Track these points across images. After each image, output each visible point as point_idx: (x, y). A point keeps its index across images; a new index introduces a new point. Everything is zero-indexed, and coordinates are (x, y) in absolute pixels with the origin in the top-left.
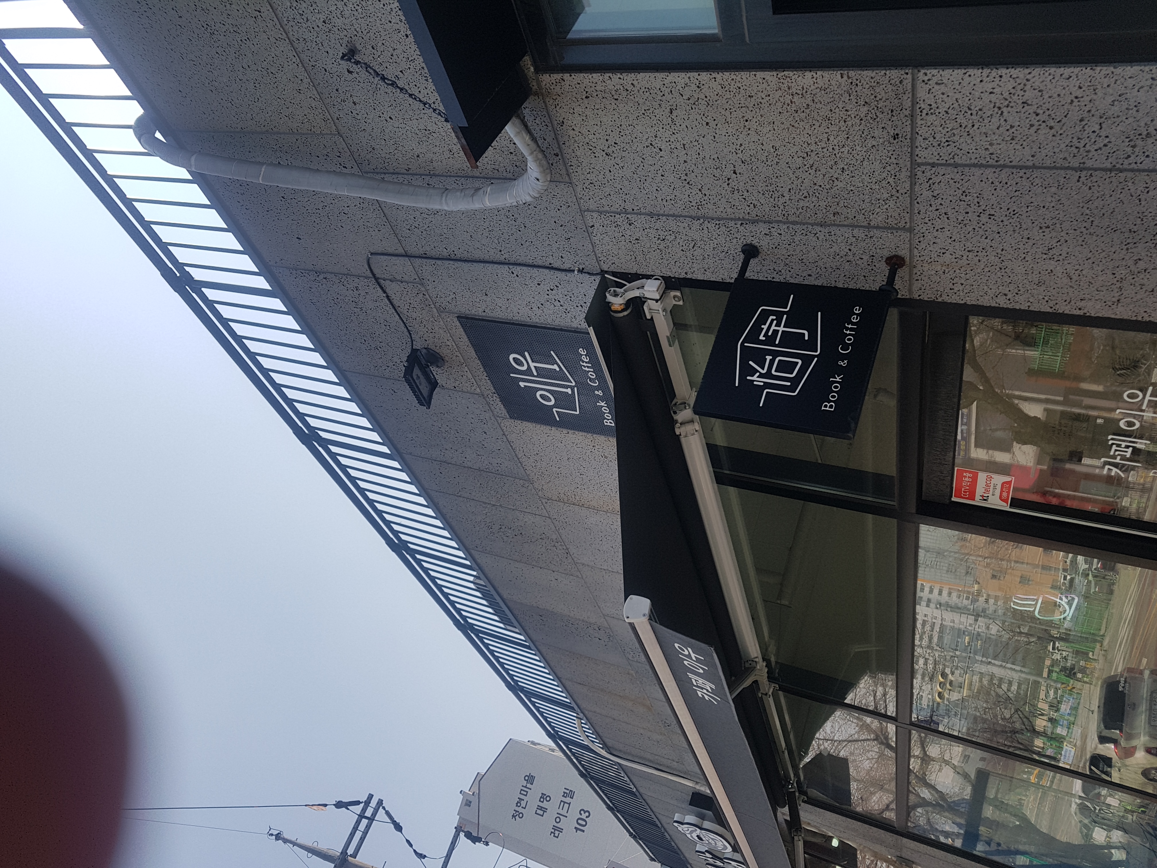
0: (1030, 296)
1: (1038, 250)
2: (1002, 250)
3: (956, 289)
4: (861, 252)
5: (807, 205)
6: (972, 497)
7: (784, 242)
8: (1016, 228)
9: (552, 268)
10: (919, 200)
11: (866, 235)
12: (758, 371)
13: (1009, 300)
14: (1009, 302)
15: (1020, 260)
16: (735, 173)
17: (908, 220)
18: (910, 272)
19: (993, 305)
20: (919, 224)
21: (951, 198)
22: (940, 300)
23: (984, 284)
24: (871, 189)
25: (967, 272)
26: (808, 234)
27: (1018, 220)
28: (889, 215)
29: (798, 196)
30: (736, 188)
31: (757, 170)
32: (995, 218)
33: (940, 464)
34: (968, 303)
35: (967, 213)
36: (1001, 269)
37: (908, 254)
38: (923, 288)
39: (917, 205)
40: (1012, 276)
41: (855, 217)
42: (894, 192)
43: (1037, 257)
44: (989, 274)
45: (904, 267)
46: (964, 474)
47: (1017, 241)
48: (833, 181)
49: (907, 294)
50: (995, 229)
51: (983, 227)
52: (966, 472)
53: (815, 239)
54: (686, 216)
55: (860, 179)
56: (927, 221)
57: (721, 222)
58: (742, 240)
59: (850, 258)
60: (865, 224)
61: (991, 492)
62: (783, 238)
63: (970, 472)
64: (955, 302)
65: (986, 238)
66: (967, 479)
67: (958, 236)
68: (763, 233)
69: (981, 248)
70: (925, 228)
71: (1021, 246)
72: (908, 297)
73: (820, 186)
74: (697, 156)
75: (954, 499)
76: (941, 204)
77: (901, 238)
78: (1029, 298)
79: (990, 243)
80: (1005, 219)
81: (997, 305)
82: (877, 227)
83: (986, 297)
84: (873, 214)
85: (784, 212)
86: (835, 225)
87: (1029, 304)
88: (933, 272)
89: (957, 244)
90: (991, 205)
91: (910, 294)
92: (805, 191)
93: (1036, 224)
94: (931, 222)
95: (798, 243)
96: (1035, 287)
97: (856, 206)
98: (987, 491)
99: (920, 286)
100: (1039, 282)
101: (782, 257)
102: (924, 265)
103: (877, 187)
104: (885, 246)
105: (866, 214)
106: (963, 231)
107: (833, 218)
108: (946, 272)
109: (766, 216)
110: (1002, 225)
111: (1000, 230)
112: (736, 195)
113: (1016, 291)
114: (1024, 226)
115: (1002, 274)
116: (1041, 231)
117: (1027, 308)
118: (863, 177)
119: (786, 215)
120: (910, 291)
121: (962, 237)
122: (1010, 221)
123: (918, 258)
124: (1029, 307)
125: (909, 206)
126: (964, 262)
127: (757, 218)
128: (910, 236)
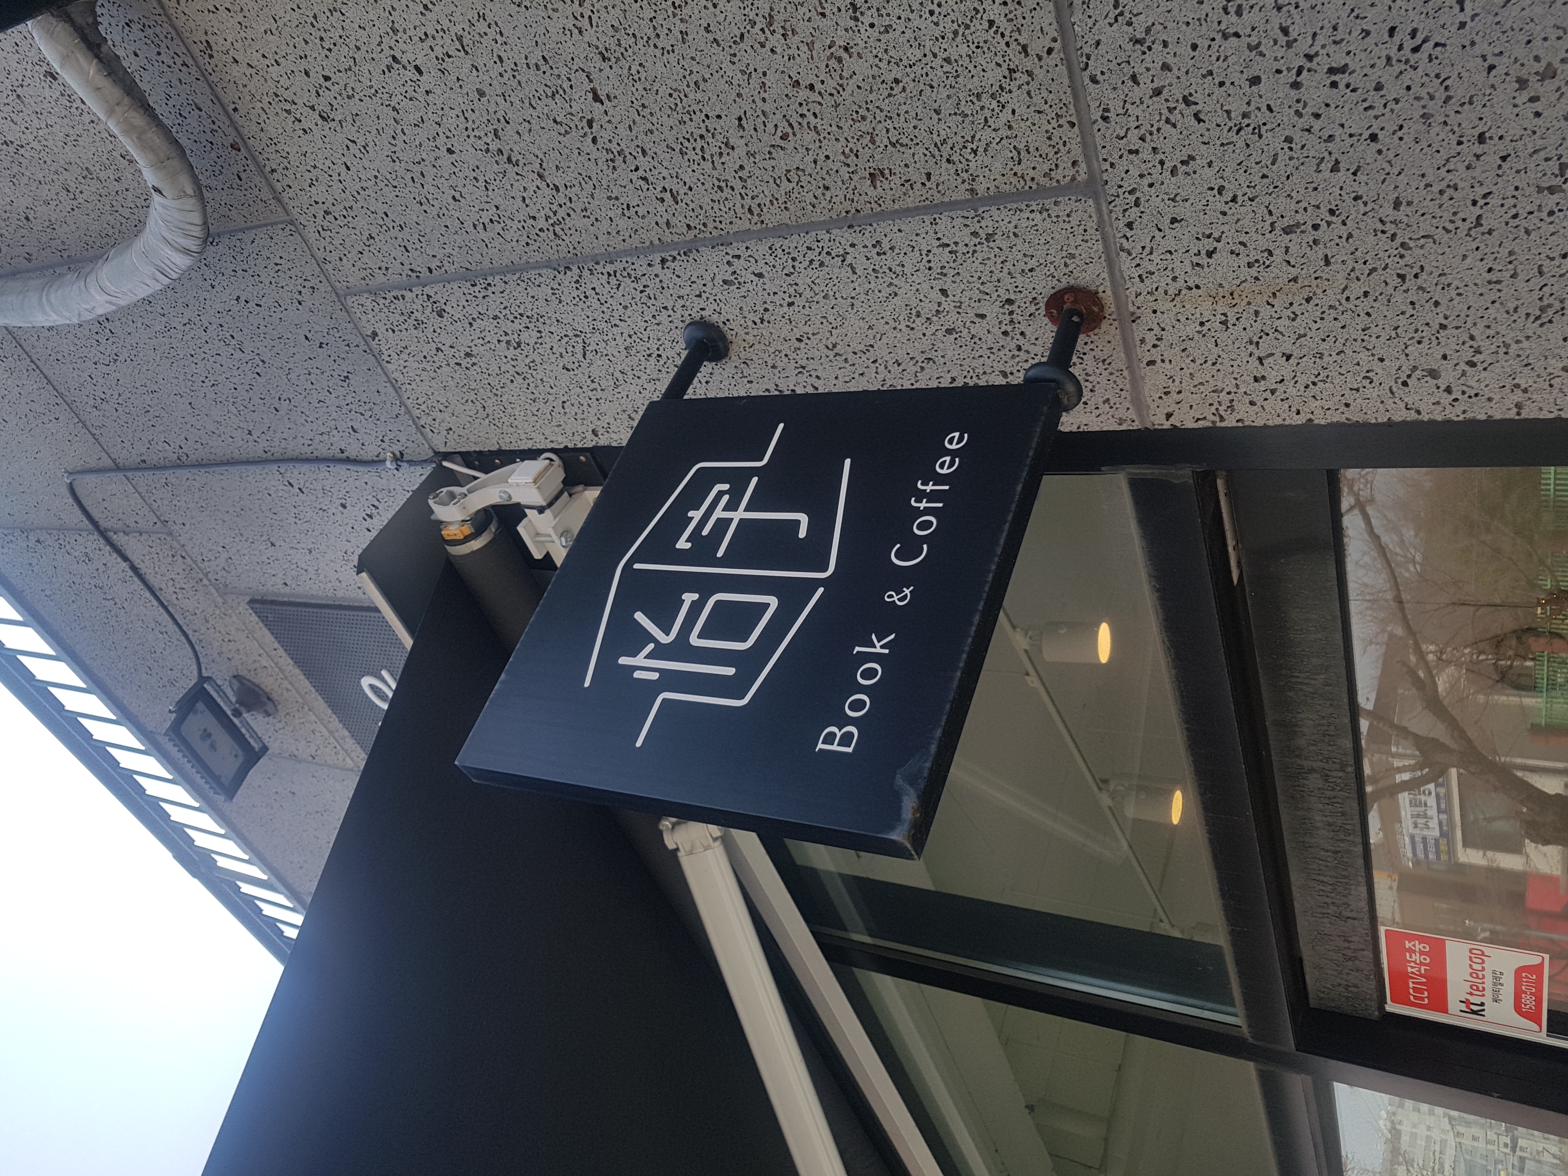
0: (1516, 364)
1: (1521, 180)
2: (1397, 205)
3: (1273, 377)
4: (976, 295)
5: (796, 162)
6: (1440, 1003)
7: (776, 299)
8: (1433, 107)
9: (348, 460)
10: (1095, 67)
11: (975, 234)
12: (653, 639)
13: (1448, 390)
14: (1446, 399)
15: (1462, 233)
16: (597, 98)
17: (1077, 152)
18: (1124, 339)
19: (1397, 418)
20: (1115, 158)
21: (1190, 35)
22: (1230, 422)
23: (1357, 346)
24: (947, 60)
25: (1295, 308)
26: (827, 260)
27: (1433, 69)
28: (1021, 146)
29: (765, 138)
30: (615, 149)
31: (643, 75)
32: (1355, 80)
33: (1339, 916)
34: (1319, 420)
35: (1255, 81)
36: (1402, 277)
37: (1105, 275)
38: (1174, 388)
39: (1091, 86)
40: (1443, 301)
41: (929, 176)
42: (1016, 59)
43: (1524, 207)
44: (1367, 303)
45: (1104, 325)
46: (1408, 945)
47: (1444, 155)
48: (840, 60)
49: (1132, 414)
50: (1359, 123)
51: (1317, 125)
52: (1412, 938)
53: (846, 273)
54: (537, 266)
55: (909, 34)
56: (1136, 144)
57: (618, 266)
58: (680, 312)
59: (951, 319)
60: (961, 194)
61: (1489, 993)
62: (770, 287)
63: (1422, 940)
64: (1278, 421)
65: (1335, 169)
66: (1416, 957)
67: (1243, 179)
68: (719, 280)
69: (1324, 210)
70: (1134, 172)
71: (1460, 176)
72: (1136, 426)
73: (811, 87)
74: (498, 68)
75: (1391, 1007)
76: (1166, 67)
77: (1074, 222)
78: (1513, 375)
79: (1351, 187)
80: (1386, 75)
81: (1412, 416)
82: (998, 199)
83: (1372, 392)
84: (975, 152)
85: (748, 201)
86: (883, 216)
87: (1518, 396)
88: (1192, 328)
89: (1242, 210)
90: (1328, 30)
91: (1140, 415)
92: (779, 116)
93: (1500, 70)
94: (1148, 146)
95: (808, 294)
96: (1532, 327)
97: (922, 135)
98: (1476, 988)
99: (1162, 381)
100: (1542, 309)
101: (785, 348)
102: (1159, 306)
103: (964, 50)
104: (1033, 263)
105: (955, 158)
106: (1256, 157)
107: (871, 192)
108: (1232, 320)
109: (711, 225)
110: (1379, 103)
111: (1375, 129)
112: (623, 173)
113: (1468, 354)
114: (1459, 92)
115: (1412, 296)
116: (1524, 96)
117: (1512, 414)
118: (916, 22)
119: (756, 210)
120: (1138, 401)
121: (1256, 179)
122: (1406, 80)
123: (1138, 286)
124: (1519, 406)
125: (1068, 98)
126: (1279, 273)
127: (693, 233)
128: (1099, 211)
